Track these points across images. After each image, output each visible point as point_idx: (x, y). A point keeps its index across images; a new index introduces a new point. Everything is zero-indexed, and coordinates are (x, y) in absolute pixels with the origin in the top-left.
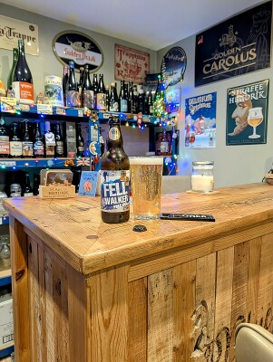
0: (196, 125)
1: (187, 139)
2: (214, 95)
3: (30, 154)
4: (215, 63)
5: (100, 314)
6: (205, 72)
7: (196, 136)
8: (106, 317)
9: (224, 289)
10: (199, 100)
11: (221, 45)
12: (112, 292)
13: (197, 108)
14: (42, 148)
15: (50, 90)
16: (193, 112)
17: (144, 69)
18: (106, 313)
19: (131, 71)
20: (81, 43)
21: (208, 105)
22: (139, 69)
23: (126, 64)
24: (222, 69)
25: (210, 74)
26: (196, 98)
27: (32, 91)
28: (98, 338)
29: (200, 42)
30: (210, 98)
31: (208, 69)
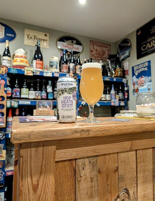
0: (139, 82)
1: (134, 90)
2: (149, 62)
3: (39, 98)
4: (148, 44)
5: (29, 179)
6: (143, 50)
7: (139, 88)
8: (35, 183)
9: (145, 182)
10: (140, 66)
11: (151, 33)
12: (40, 164)
13: (139, 71)
14: (45, 95)
15: (52, 64)
16: (136, 74)
17: (107, 53)
18: (35, 179)
19: (99, 54)
20: (71, 41)
21: (146, 69)
22: (104, 53)
23: (97, 50)
24: (153, 46)
25: (146, 50)
26: (138, 65)
27: (42, 64)
28: (27, 197)
29: (139, 33)
30: (147, 64)
31: (144, 48)
